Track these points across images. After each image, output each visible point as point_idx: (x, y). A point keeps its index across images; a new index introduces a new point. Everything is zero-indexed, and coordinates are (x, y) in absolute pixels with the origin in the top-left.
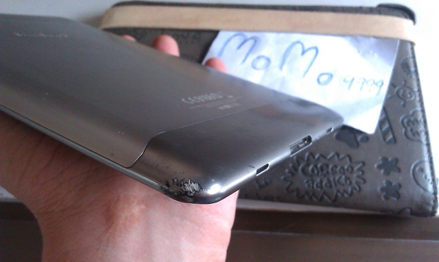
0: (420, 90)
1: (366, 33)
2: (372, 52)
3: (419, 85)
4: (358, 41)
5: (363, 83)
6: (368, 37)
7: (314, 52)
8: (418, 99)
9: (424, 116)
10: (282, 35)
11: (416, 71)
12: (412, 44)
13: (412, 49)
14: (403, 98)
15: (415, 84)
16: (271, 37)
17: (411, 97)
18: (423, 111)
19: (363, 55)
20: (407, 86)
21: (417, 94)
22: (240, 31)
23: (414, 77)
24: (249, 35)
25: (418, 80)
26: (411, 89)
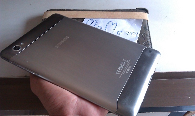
0: (149, 35)
1: (132, 18)
2: (134, 24)
3: (149, 33)
4: (130, 20)
5: (132, 33)
6: (133, 19)
7: (116, 24)
8: (149, 37)
9: (151, 42)
10: (105, 19)
11: (148, 29)
12: (147, 21)
14: (144, 37)
15: (148, 33)
16: (101, 20)
17: (147, 37)
18: (151, 41)
19: (131, 25)
20: (145, 34)
21: (149, 36)
22: (91, 18)
23: (148, 31)
24: (94, 20)
25: (149, 32)
26: (147, 35)
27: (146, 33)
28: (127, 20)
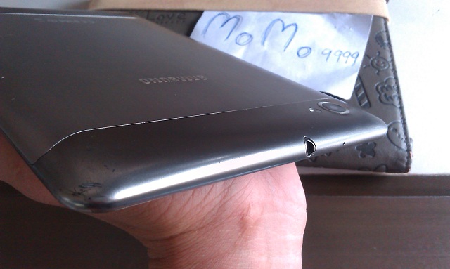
0: (393, 60)
1: (342, 10)
2: (347, 27)
3: (392, 56)
4: (334, 17)
5: (340, 55)
6: (344, 13)
7: (293, 28)
8: (391, 68)
9: (397, 83)
10: (263, 14)
11: (389, 44)
12: (386, 19)
13: (386, 24)
14: (377, 67)
15: (388, 55)
16: (253, 16)
17: (385, 66)
18: (396, 78)
19: (339, 30)
21: (391, 64)
22: (223, 11)
23: (387, 48)
24: (232, 14)
25: (391, 51)
26: (386, 60)
27: (381, 55)
28: (326, 15)
